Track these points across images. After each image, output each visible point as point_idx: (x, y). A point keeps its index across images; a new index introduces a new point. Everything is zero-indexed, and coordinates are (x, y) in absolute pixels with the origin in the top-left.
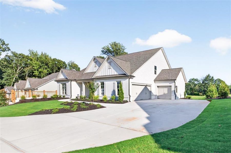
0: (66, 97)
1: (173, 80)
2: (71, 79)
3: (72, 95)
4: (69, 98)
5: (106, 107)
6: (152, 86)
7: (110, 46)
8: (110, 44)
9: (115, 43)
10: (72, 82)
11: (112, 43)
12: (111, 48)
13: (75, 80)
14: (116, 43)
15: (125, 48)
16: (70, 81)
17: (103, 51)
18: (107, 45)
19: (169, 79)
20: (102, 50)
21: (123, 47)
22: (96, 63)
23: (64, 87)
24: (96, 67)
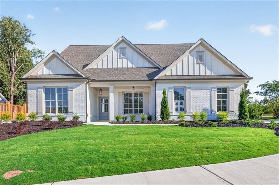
22: (123, 50)
23: (57, 95)
24: (124, 58)
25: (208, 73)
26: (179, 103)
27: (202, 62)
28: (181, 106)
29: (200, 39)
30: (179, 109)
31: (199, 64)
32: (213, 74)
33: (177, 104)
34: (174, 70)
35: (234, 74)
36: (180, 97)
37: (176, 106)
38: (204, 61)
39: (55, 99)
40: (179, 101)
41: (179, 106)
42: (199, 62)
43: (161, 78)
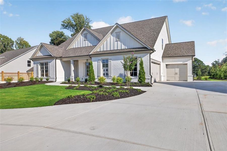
0: (50, 80)
1: (191, 56)
2: (56, 56)
3: (57, 77)
4: (53, 82)
5: (146, 92)
6: (161, 65)
7: (71, 18)
8: (71, 16)
9: (77, 14)
10: (57, 60)
11: (74, 15)
12: (73, 22)
13: (61, 58)
14: (79, 15)
15: (90, 20)
16: (55, 59)
17: (63, 25)
18: (67, 18)
19: (184, 55)
20: (62, 23)
21: (87, 20)
22: (86, 35)
23: (44, 66)
24: (86, 40)
25: (123, 47)
26: (105, 70)
27: (119, 40)
28: (107, 72)
29: (116, 24)
30: (105, 74)
31: (117, 41)
32: (126, 48)
33: (104, 71)
34: (102, 47)
35: (142, 47)
36: (106, 65)
37: (104, 72)
38: (121, 39)
39: (44, 69)
40: (105, 68)
41: (106, 72)
42: (117, 40)
43: (93, 54)
